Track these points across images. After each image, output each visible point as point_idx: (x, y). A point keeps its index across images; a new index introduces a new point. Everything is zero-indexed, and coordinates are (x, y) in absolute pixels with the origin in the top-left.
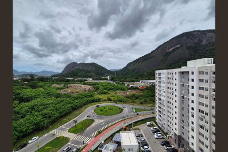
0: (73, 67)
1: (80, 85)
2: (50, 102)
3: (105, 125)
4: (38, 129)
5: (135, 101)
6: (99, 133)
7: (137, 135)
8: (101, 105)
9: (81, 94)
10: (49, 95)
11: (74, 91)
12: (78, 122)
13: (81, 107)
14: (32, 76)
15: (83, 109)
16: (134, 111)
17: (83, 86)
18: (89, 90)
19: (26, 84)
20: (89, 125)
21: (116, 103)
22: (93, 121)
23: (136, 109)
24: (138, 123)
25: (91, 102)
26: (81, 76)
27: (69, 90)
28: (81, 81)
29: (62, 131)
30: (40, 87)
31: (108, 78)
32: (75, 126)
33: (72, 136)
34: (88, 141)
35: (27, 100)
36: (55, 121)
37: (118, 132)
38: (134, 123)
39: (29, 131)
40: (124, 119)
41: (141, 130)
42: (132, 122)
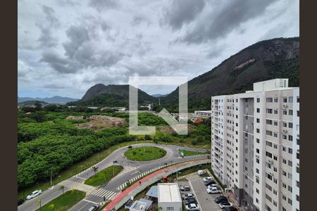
0: (99, 91)
1: (107, 117)
2: (61, 141)
3: (138, 174)
4: (42, 180)
5: (184, 140)
6: (129, 185)
7: (182, 188)
8: (135, 145)
9: (108, 131)
10: (61, 131)
11: (99, 125)
12: (99, 170)
13: (105, 148)
14: (38, 103)
15: (108, 151)
16: (182, 154)
17: (111, 118)
18: (120, 125)
19: (28, 116)
20: (116, 175)
21: (156, 143)
22: (121, 168)
23: (184, 151)
24: (186, 172)
25: (120, 142)
26: (110, 104)
27: (91, 125)
28: (109, 111)
29: (75, 183)
30: (50, 119)
31: (149, 107)
32: (96, 176)
33: (90, 190)
34: (111, 196)
35: (29, 138)
36: (66, 169)
37: (155, 184)
38: (180, 171)
39: (28, 182)
40: (166, 165)
41: (189, 182)
42: (176, 170)
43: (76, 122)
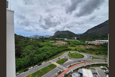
0: (58, 33)
1: (61, 42)
2: (49, 48)
3: (73, 63)
4: (45, 59)
5: (92, 52)
6: (70, 66)
7: (93, 72)
8: (72, 52)
9: (62, 46)
10: (49, 45)
11: (59, 44)
12: (60, 59)
13: (61, 52)
14: (43, 37)
15: (62, 53)
16: (92, 58)
17: (63, 42)
18: (66, 44)
19: (41, 41)
20: (65, 62)
21: (80, 52)
22: (67, 60)
23: (92, 57)
24: (94, 66)
25: (66, 50)
26: (62, 37)
27: (56, 44)
28: (62, 40)
29: (53, 62)
30: (46, 42)
31: (75, 38)
32: (59, 61)
33: (58, 65)
34: (65, 69)
35: (41, 47)
36: (51, 56)
37: (81, 68)
38: (91, 65)
39: (42, 59)
40: (85, 61)
41: (96, 70)
42: (90, 64)
43: (52, 43)
